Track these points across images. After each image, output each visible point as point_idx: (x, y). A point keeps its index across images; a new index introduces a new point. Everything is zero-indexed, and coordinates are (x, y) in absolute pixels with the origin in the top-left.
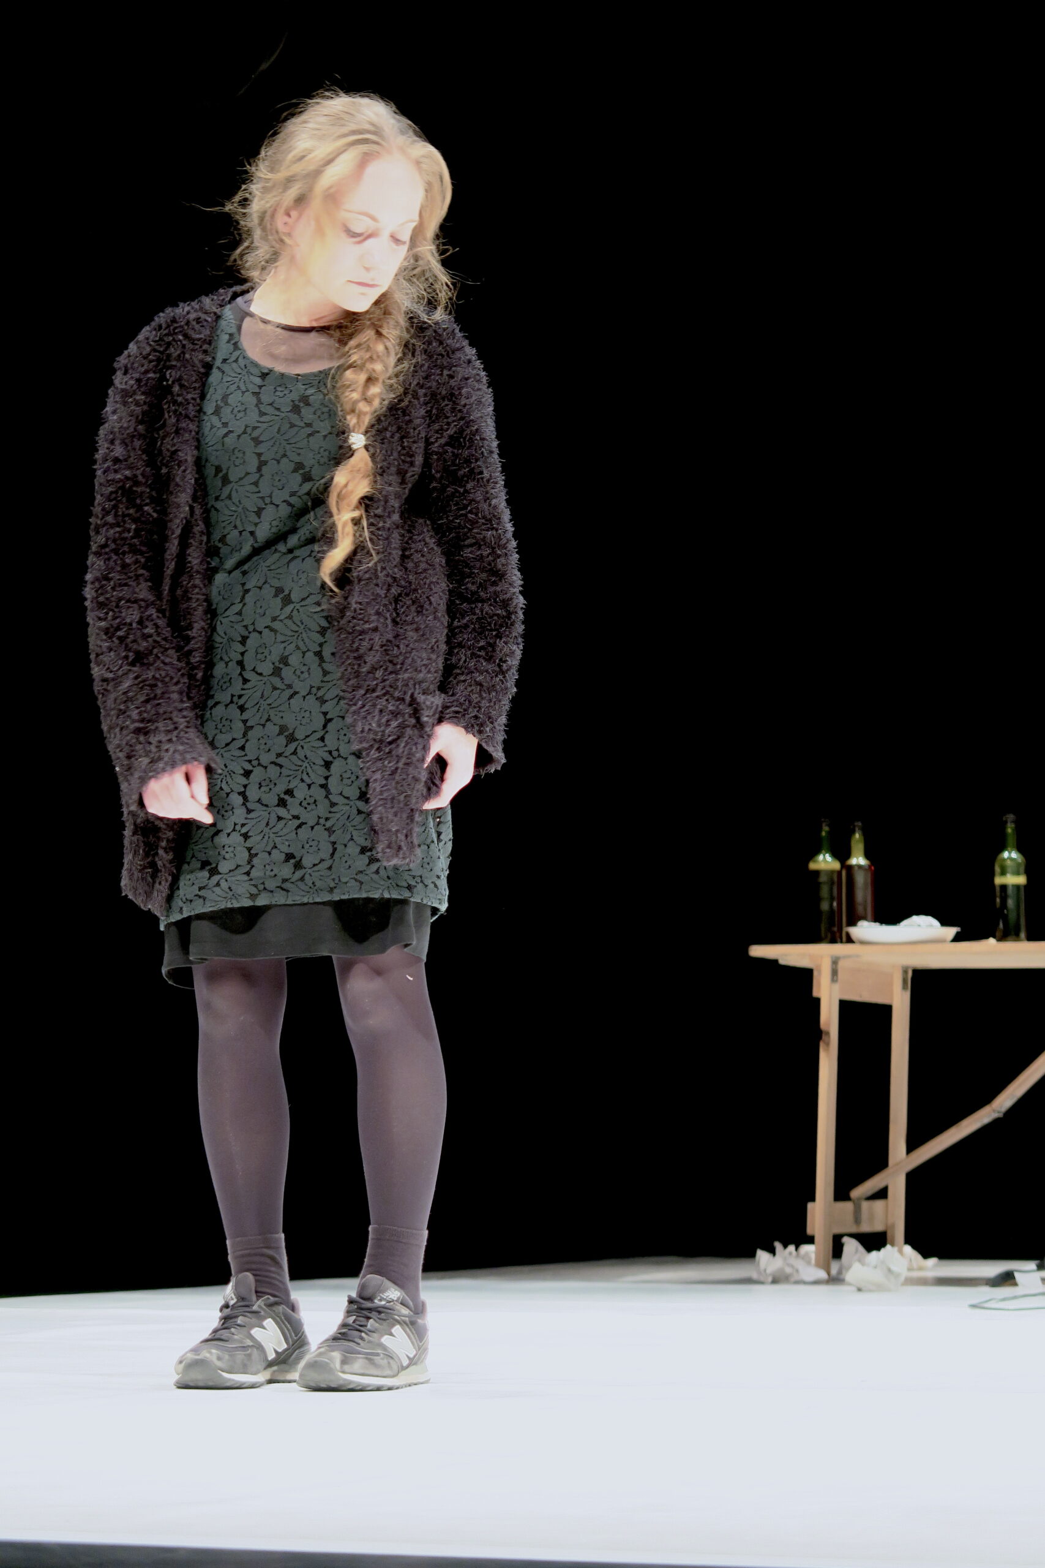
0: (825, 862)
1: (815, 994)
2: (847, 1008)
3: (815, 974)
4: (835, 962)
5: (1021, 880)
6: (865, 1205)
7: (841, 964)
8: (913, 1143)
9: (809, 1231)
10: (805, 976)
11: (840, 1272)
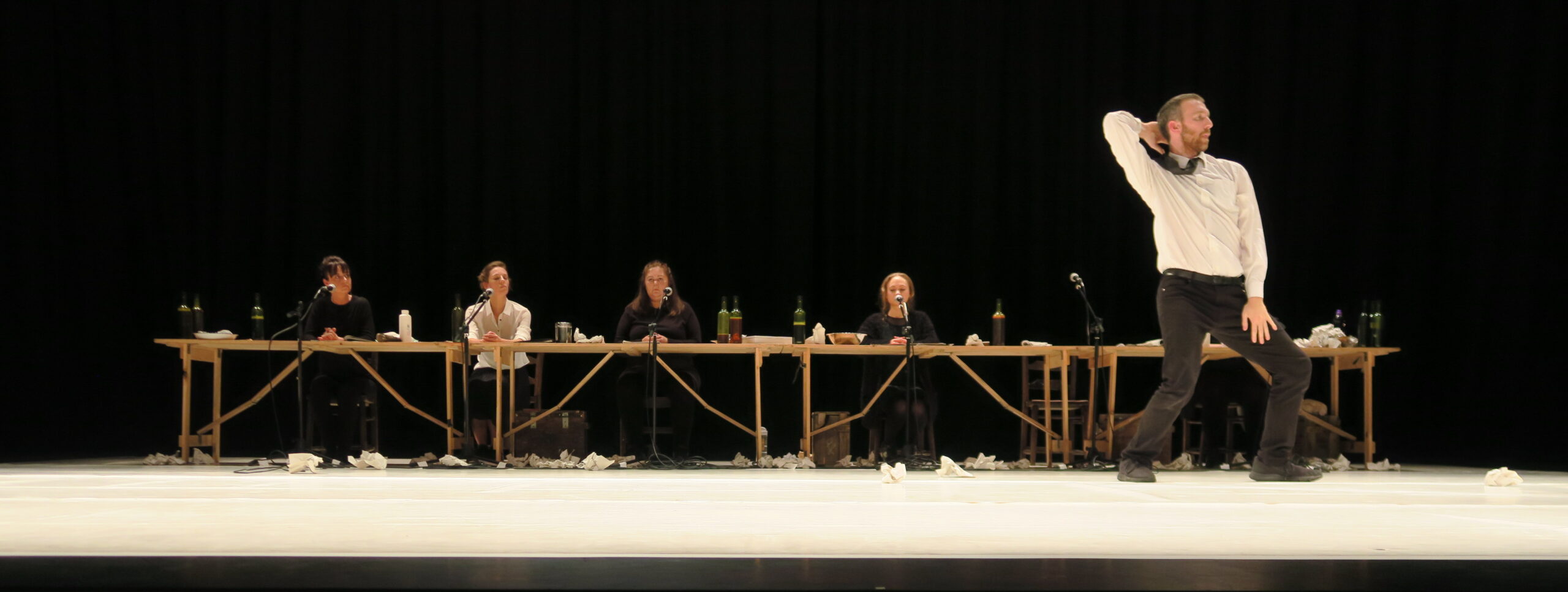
0: (184, 307)
1: (181, 357)
2: (195, 364)
3: (181, 350)
4: (189, 346)
5: (261, 317)
6: (203, 437)
7: (192, 347)
8: (223, 412)
9: (180, 446)
10: (177, 351)
11: (193, 461)
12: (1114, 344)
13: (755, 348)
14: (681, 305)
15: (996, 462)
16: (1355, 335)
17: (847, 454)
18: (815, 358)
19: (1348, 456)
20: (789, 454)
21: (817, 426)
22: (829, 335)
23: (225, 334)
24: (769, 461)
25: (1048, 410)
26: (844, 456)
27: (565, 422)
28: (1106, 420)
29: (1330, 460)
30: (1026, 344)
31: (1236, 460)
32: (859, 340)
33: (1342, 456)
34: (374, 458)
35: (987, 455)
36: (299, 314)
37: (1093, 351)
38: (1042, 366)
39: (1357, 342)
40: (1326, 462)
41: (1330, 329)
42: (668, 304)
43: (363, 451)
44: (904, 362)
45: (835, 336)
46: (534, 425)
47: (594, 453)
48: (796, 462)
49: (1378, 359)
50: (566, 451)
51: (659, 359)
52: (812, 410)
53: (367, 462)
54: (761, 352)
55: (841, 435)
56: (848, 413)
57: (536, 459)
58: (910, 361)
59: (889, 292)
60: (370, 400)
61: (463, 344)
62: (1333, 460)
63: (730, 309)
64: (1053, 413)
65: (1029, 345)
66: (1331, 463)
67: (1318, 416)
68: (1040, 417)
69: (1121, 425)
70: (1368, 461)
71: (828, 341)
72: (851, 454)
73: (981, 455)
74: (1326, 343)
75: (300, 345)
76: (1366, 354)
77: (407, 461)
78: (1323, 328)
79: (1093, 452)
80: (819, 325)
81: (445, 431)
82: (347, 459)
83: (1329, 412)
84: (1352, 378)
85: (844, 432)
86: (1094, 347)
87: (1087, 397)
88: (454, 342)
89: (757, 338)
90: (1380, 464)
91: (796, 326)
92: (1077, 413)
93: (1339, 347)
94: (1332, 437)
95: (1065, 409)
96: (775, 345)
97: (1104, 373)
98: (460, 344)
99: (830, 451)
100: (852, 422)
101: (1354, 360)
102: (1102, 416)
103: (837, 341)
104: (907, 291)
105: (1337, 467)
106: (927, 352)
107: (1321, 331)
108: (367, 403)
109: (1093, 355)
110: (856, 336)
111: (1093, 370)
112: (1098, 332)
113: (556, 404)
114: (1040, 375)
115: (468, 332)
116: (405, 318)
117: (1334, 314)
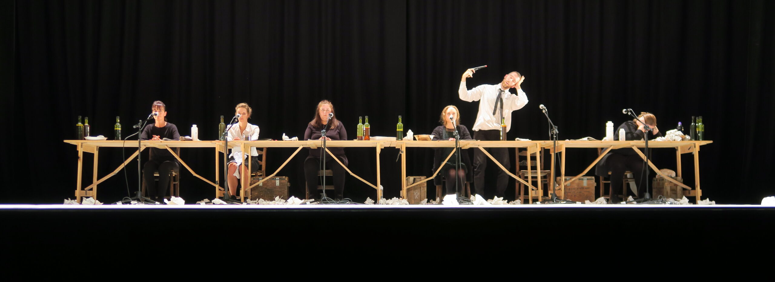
0: (80, 124)
1: (77, 150)
2: (84, 153)
3: (78, 146)
4: (82, 144)
5: (120, 129)
6: (88, 191)
7: (83, 144)
8: (98, 178)
9: (75, 195)
10: (75, 147)
12: (564, 139)
13: (377, 143)
14: (337, 123)
15: (503, 201)
16: (689, 134)
17: (425, 198)
18: (408, 149)
19: (688, 197)
20: (395, 198)
21: (409, 183)
22: (415, 136)
23: (101, 137)
24: (384, 201)
25: (530, 176)
26: (423, 199)
27: (278, 183)
28: (560, 180)
29: (678, 199)
30: (518, 140)
31: (629, 200)
32: (431, 139)
33: (684, 197)
34: (178, 200)
35: (499, 197)
36: (140, 127)
37: (553, 143)
38: (526, 154)
39: (690, 138)
40: (676, 200)
41: (676, 132)
42: (331, 122)
43: (172, 197)
44: (455, 150)
45: (418, 136)
46: (261, 184)
47: (293, 197)
48: (398, 201)
49: (701, 147)
50: (278, 197)
51: (327, 150)
52: (407, 176)
53: (174, 202)
54: (380, 145)
55: (422, 188)
56: (426, 177)
57: (262, 201)
58: (458, 149)
59: (447, 115)
60: (176, 173)
61: (225, 141)
62: (680, 199)
63: (363, 123)
64: (532, 177)
65: (520, 140)
66: (679, 201)
67: (671, 177)
68: (526, 178)
69: (568, 183)
70: (698, 200)
71: (415, 139)
72: (427, 198)
73: (496, 197)
74: (674, 138)
75: (140, 143)
76: (695, 144)
78: (672, 131)
79: (554, 195)
80: (410, 131)
81: (215, 187)
82: (163, 200)
83: (677, 175)
84: (688, 158)
85: (423, 187)
86: (553, 141)
87: (550, 169)
88: (220, 140)
89: (378, 138)
90: (704, 201)
91: (398, 131)
92: (545, 178)
93: (680, 140)
94: (679, 188)
95: (539, 175)
96: (387, 141)
97: (559, 155)
98: (223, 142)
99: (416, 197)
100: (427, 182)
101: (689, 147)
102: (558, 178)
103: (419, 140)
104: (456, 115)
105: (682, 203)
106: (466, 145)
107: (671, 133)
108: (174, 174)
109: (553, 147)
110: (429, 137)
111: (553, 154)
112: (555, 133)
113: (273, 173)
114: (525, 158)
115: (227, 135)
116: (195, 129)
117: (678, 125)
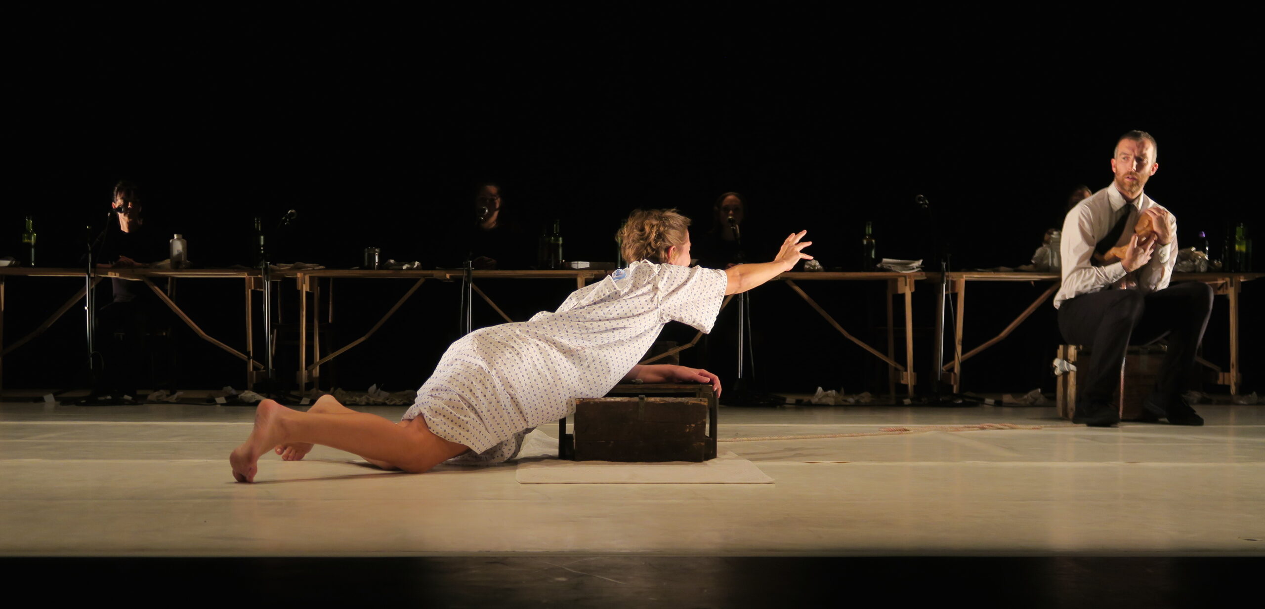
13: (577, 275)
50: (374, 386)
51: (473, 286)
54: (583, 278)
77: (203, 394)
81: (245, 364)
100: (681, 353)
113: (364, 333)
